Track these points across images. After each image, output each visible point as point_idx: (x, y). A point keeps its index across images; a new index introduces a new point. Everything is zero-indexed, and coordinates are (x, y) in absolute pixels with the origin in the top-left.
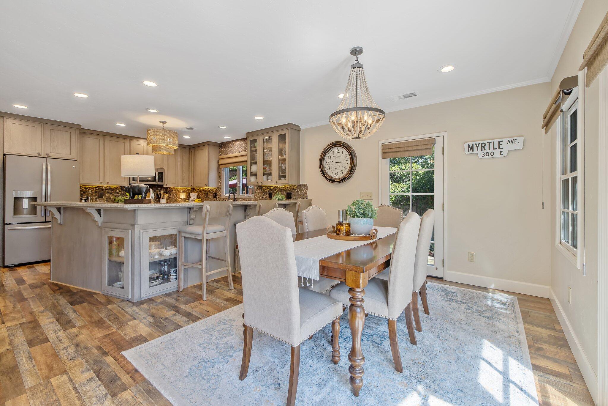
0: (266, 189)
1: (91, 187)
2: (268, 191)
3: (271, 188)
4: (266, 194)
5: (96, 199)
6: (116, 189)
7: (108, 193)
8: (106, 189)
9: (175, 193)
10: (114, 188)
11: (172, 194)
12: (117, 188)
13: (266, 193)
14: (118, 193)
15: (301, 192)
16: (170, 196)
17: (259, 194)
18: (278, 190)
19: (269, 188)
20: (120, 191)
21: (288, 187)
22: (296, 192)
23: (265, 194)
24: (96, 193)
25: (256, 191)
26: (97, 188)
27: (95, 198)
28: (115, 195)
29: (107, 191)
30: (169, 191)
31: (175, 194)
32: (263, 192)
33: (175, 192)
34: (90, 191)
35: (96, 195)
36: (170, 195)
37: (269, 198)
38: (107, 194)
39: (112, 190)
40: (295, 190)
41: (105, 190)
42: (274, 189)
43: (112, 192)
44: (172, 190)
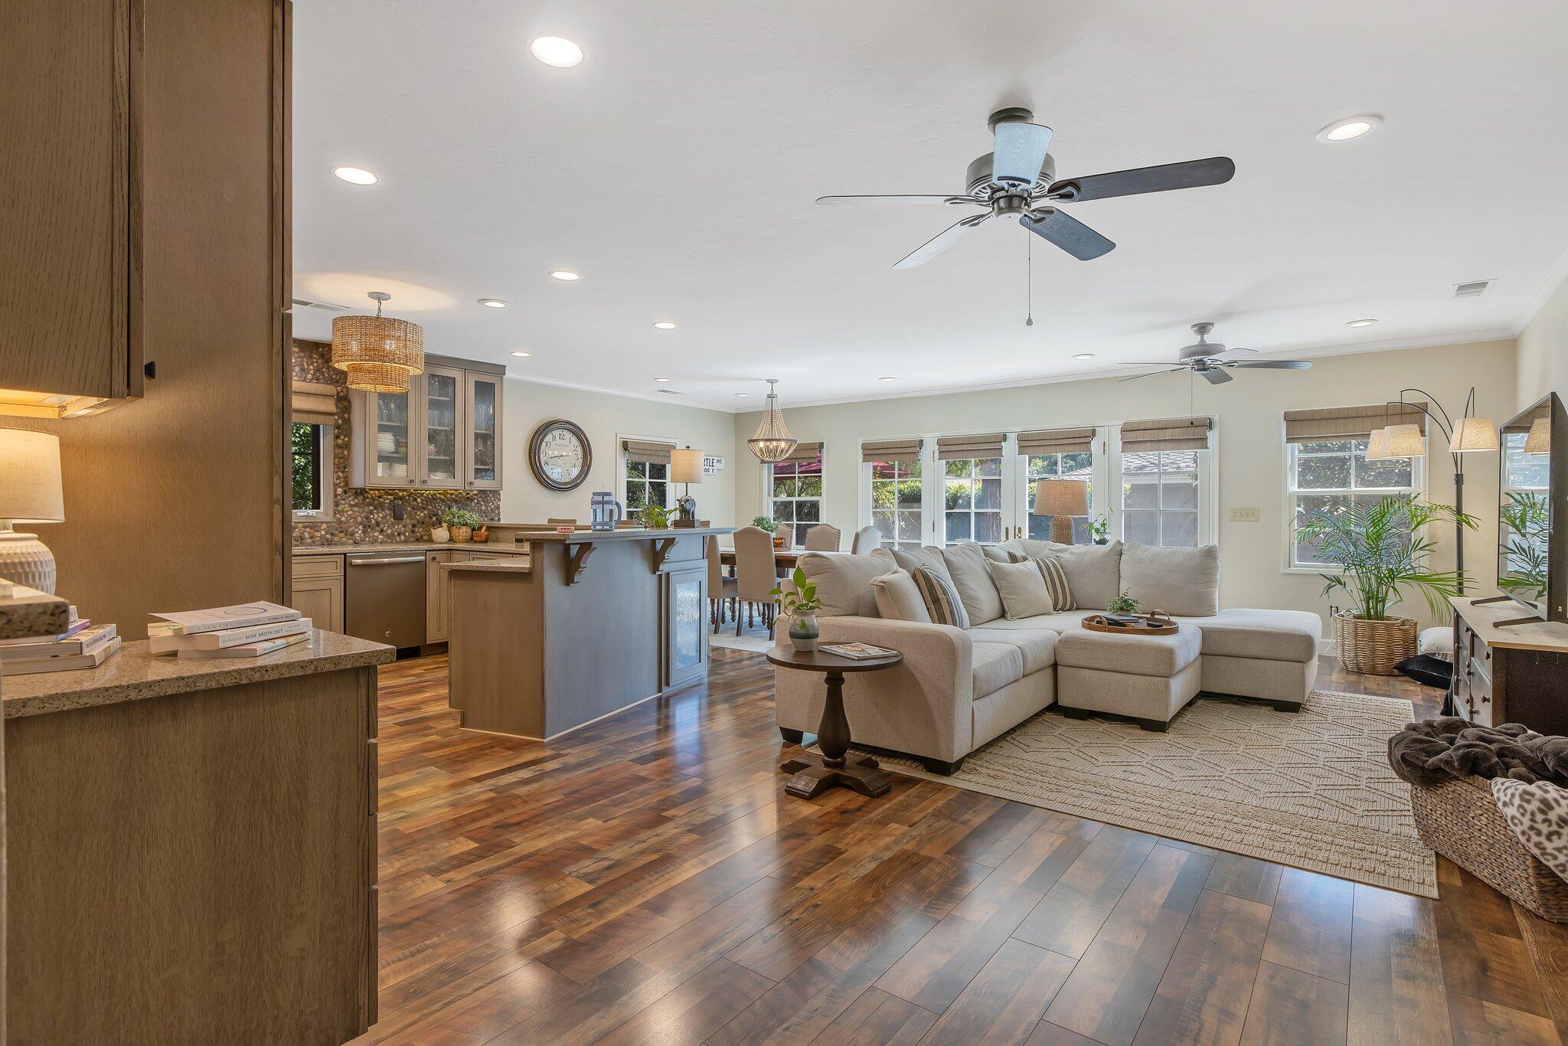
0: (380, 497)
2: (388, 501)
3: (401, 494)
4: (380, 510)
13: (381, 506)
15: (487, 507)
17: (356, 509)
18: (422, 500)
19: (390, 494)
21: (452, 494)
22: (473, 504)
23: (375, 508)
25: (342, 502)
32: (369, 504)
37: (393, 520)
40: (472, 500)
42: (409, 496)
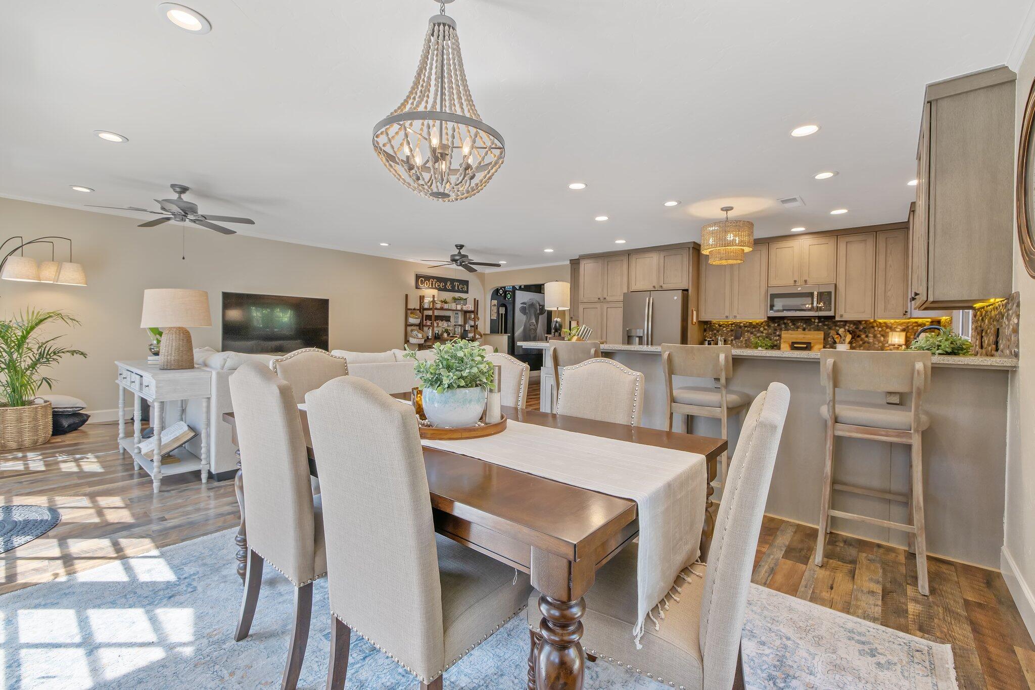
1: (726, 323)
5: (732, 340)
6: (760, 326)
7: (748, 331)
8: (745, 327)
9: (880, 331)
10: (757, 324)
11: (871, 335)
12: (762, 324)
14: (762, 332)
16: (866, 339)
20: (765, 329)
24: (732, 333)
26: (733, 325)
27: (730, 339)
28: (758, 335)
29: (746, 329)
30: (864, 328)
31: (879, 336)
33: (880, 329)
34: (725, 329)
35: (732, 336)
36: (867, 336)
38: (746, 334)
39: (754, 328)
41: (743, 328)
43: (754, 330)
44: (873, 327)
